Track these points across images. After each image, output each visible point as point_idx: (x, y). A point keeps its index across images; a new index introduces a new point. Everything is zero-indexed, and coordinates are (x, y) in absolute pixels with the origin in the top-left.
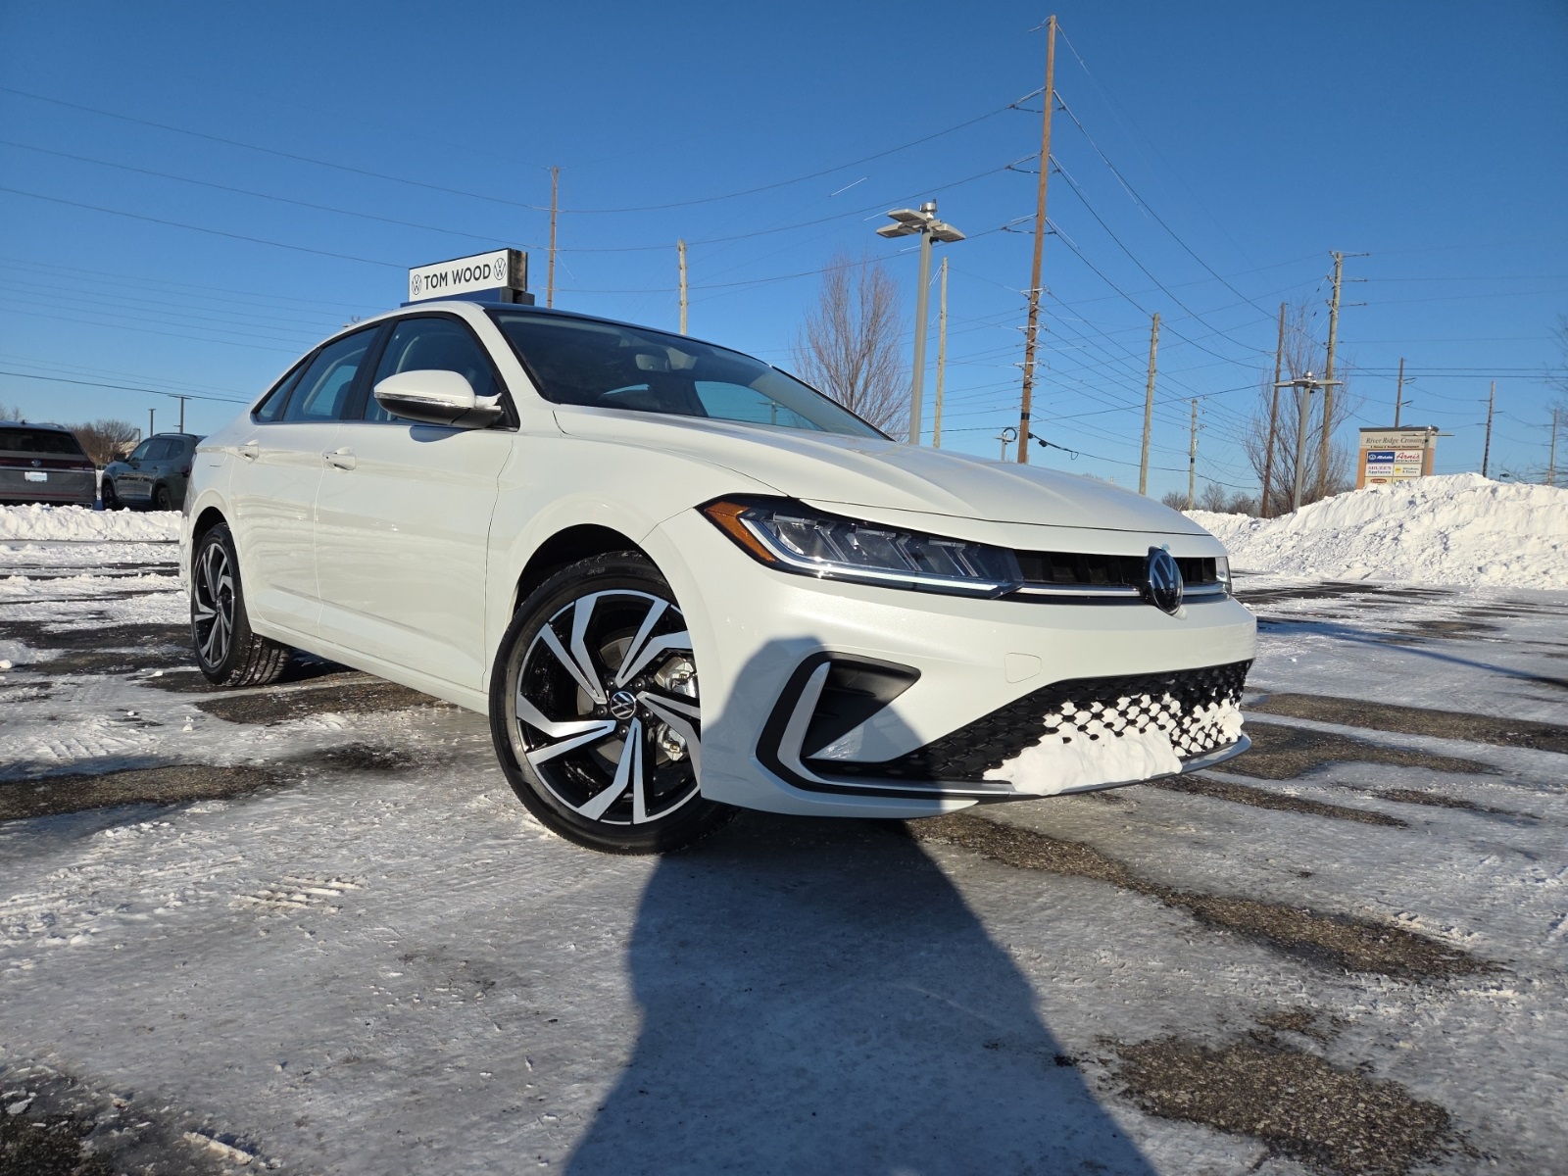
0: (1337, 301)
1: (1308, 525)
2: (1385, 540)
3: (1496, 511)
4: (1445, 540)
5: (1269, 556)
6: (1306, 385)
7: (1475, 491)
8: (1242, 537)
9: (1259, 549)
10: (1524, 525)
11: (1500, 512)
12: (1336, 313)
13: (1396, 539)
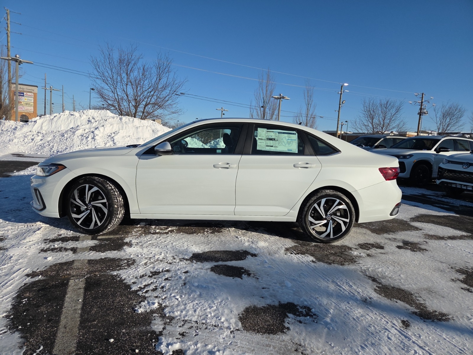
0: (9, 29)
1: (43, 128)
2: (89, 139)
3: (126, 127)
4: (112, 139)
5: (29, 145)
6: (16, 60)
7: (114, 118)
8: (9, 133)
9: (22, 140)
10: (136, 134)
11: (127, 128)
12: (9, 34)
13: (93, 138)
